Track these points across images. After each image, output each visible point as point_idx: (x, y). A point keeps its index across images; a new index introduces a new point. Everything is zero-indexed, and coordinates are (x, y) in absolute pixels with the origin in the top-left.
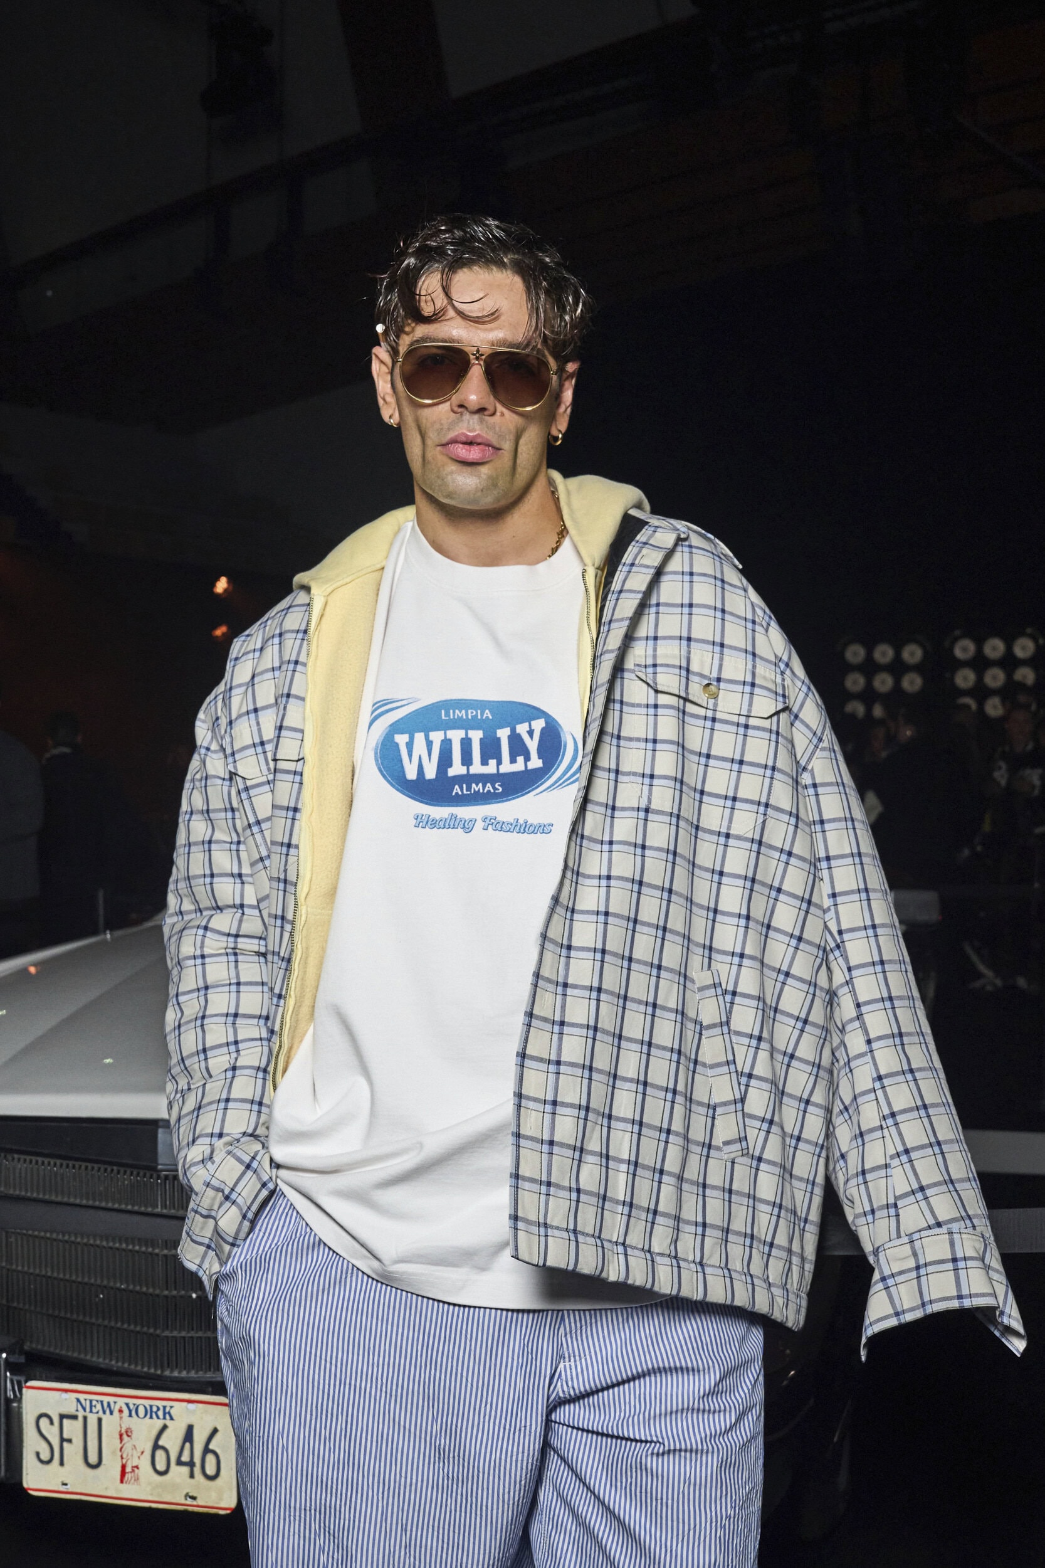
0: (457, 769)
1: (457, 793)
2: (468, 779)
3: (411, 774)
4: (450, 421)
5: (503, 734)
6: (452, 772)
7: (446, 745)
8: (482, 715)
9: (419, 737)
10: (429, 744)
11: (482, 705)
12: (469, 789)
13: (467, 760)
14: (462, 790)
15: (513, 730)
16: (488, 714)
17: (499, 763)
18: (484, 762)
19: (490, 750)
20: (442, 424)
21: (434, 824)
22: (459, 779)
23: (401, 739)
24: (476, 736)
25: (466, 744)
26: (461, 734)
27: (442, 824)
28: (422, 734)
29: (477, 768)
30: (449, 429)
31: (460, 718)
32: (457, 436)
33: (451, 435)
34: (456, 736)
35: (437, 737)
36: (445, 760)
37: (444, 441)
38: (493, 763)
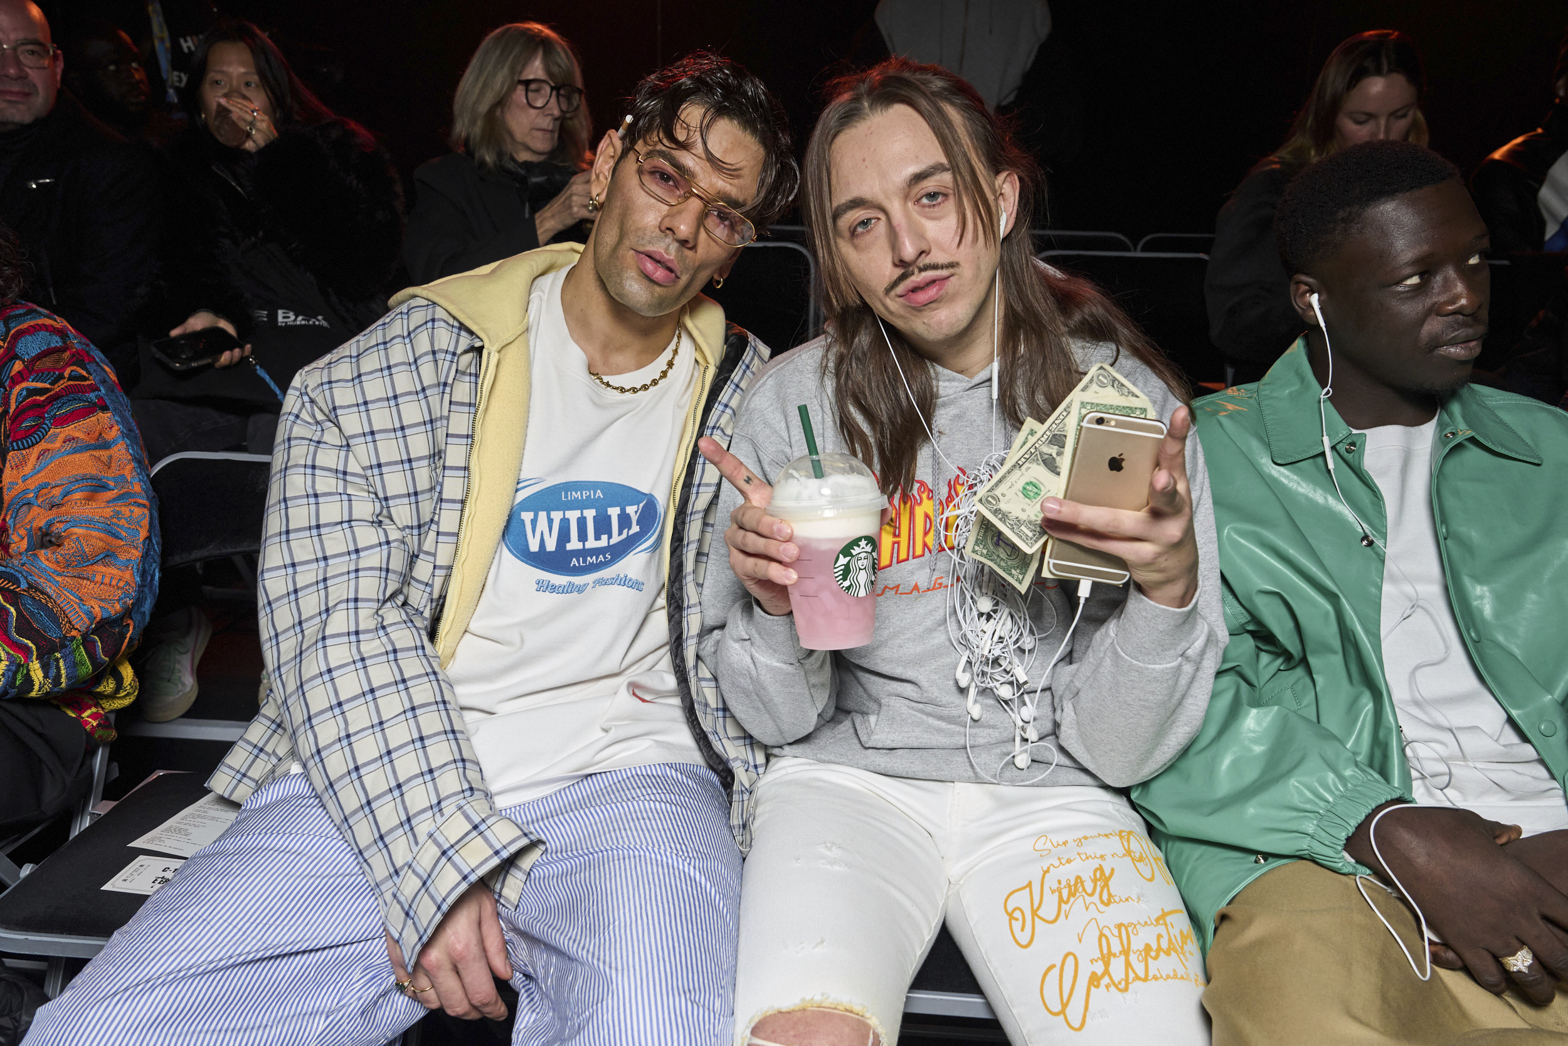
0: (574, 544)
1: (574, 565)
2: (584, 553)
3: (534, 547)
4: (654, 235)
5: (614, 512)
6: (570, 547)
7: (565, 523)
8: (595, 496)
9: (542, 515)
10: (550, 521)
11: (594, 485)
12: (585, 561)
13: (583, 537)
14: (579, 563)
15: (623, 510)
16: (599, 493)
17: (610, 537)
18: (597, 538)
19: (603, 526)
20: (645, 234)
21: (553, 589)
22: (576, 553)
23: (527, 516)
24: (590, 514)
25: (582, 522)
26: (577, 513)
27: (561, 590)
28: (545, 513)
29: (591, 543)
30: (650, 242)
31: (576, 499)
32: (654, 252)
33: (650, 248)
34: (573, 515)
35: (557, 516)
36: (564, 537)
37: (641, 249)
38: (604, 537)
